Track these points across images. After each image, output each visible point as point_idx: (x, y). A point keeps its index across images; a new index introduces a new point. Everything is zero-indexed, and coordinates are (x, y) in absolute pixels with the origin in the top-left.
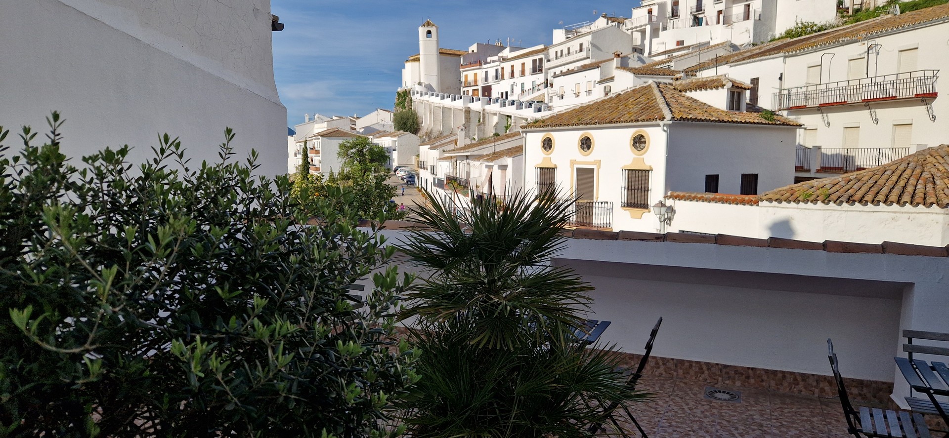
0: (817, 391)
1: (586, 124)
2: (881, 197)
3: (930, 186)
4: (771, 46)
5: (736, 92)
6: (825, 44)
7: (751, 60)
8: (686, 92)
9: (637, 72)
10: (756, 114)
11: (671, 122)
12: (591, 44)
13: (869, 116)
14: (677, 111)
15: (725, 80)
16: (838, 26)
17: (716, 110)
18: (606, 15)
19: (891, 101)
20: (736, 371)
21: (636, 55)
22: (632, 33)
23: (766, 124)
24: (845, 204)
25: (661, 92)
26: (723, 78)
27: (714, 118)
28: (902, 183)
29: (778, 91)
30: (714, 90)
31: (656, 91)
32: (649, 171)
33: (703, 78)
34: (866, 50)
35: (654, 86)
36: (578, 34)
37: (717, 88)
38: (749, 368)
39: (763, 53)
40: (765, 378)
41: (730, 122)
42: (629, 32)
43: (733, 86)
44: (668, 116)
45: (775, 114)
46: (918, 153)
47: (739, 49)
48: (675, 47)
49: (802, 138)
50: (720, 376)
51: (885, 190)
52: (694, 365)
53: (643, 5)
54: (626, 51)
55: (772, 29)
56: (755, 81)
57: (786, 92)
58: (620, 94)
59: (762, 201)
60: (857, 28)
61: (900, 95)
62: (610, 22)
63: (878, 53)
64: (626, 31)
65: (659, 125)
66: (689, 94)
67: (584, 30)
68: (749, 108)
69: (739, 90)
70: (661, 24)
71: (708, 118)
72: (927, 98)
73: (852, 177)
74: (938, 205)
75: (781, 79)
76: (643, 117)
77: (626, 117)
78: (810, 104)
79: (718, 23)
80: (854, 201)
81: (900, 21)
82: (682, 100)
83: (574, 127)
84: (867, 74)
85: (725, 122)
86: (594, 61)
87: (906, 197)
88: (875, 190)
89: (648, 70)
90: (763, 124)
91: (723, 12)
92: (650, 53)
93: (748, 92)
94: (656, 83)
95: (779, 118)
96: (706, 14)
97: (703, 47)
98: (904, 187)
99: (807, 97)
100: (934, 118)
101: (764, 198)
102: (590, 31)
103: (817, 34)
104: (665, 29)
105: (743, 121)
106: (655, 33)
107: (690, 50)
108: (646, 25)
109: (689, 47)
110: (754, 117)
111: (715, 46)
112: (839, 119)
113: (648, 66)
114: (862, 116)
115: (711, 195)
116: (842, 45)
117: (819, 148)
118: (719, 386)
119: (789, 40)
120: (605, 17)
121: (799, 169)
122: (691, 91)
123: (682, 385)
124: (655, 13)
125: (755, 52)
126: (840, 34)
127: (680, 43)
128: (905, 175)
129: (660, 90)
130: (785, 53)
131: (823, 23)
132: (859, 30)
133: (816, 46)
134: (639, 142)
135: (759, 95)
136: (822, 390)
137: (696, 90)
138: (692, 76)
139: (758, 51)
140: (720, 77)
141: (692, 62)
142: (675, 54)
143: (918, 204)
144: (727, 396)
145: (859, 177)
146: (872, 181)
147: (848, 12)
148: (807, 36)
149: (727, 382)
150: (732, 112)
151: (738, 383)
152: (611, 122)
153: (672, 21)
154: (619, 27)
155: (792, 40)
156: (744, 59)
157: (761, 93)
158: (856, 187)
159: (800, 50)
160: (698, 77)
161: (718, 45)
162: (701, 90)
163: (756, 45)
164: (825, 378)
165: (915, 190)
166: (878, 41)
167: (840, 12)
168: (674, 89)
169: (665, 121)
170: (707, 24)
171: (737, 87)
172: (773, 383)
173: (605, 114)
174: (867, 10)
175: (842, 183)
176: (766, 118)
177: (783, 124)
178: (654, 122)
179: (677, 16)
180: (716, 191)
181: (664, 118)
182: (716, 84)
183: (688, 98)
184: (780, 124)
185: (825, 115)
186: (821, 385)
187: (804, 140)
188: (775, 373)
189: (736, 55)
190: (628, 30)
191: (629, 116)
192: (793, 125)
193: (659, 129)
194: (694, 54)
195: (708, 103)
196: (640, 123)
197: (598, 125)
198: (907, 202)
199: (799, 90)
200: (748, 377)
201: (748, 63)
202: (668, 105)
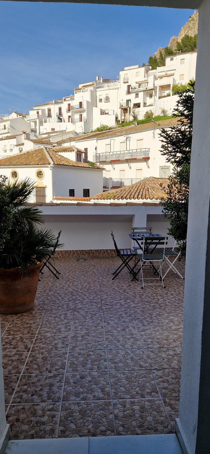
0: (111, 254)
1: (14, 165)
2: (132, 196)
3: (147, 192)
4: (91, 135)
5: (79, 154)
6: (111, 136)
7: (84, 140)
8: (58, 152)
9: (35, 142)
10: (87, 163)
11: (53, 166)
12: (10, 126)
13: (128, 166)
14: (55, 161)
15: (74, 148)
16: (116, 128)
17: (71, 161)
18: (16, 112)
19: (134, 160)
20: (86, 252)
21: (33, 133)
22: (30, 122)
23: (91, 168)
24: (120, 199)
25: (48, 152)
26: (73, 147)
27: (71, 165)
28: (138, 191)
29: (95, 154)
30: (70, 152)
31: (45, 151)
32: (45, 187)
33: (65, 147)
34: (126, 139)
35: (44, 149)
36: (3, 120)
37: (71, 151)
38: (90, 250)
39: (88, 138)
40: (95, 253)
41: (77, 167)
42: (29, 122)
43: (77, 151)
44: (52, 163)
45: (94, 164)
46: (144, 180)
47: (79, 135)
48: (50, 131)
49: (105, 175)
50: (80, 254)
51: (133, 194)
52: (72, 252)
53: (35, 109)
54: (28, 131)
55: (91, 127)
56: (86, 149)
57: (98, 155)
58: (29, 152)
59: (92, 199)
60: (122, 129)
61: (138, 157)
62: (18, 115)
63: (130, 141)
64: (27, 121)
65: (48, 167)
66: (59, 153)
67: (5, 118)
68: (85, 161)
69: (80, 153)
70: (43, 119)
71: (68, 164)
72: (146, 159)
73: (123, 189)
74: (150, 199)
75: (96, 149)
76: (41, 163)
77: (33, 163)
78: (108, 160)
79: (69, 122)
80: (123, 198)
81: (137, 128)
82: (57, 156)
83: (8, 166)
84: (127, 149)
85: (75, 166)
86: (12, 134)
87: (140, 196)
88: (130, 194)
89: (40, 141)
90: (90, 168)
91: (71, 117)
92: (39, 133)
93: (84, 154)
94: (45, 147)
95: (96, 165)
96: (64, 117)
97: (63, 132)
98: (139, 192)
99: (106, 158)
100: (149, 167)
101: (92, 198)
102: (8, 119)
103: (108, 131)
104: (45, 122)
105: (82, 166)
106: (41, 124)
107: (58, 133)
108: (36, 119)
109: (57, 132)
110: (86, 165)
111: (69, 132)
112: (118, 167)
113: (40, 139)
114: (125, 166)
115: (72, 198)
116: (118, 136)
117: (111, 179)
118: (80, 257)
119: (98, 132)
120: (16, 113)
121: (104, 187)
122: (60, 152)
123: (68, 259)
124: (40, 113)
125: (85, 136)
126: (117, 132)
127: (53, 129)
128: (139, 188)
129: (47, 151)
130: (97, 138)
131: (111, 126)
132: (123, 131)
133: (108, 136)
134: (40, 174)
135: (88, 156)
136: (112, 254)
137: (62, 152)
138: (60, 145)
139: (86, 136)
140: (72, 147)
141: (59, 139)
142: (51, 135)
143: (144, 198)
144: (83, 260)
145: (125, 189)
146: (129, 191)
147: (120, 122)
148: (105, 131)
149: (83, 256)
150: (78, 162)
151: (86, 256)
152: (26, 165)
153: (48, 118)
154: (23, 118)
155: (99, 132)
156: (81, 139)
157: (88, 155)
158: (124, 193)
159: (102, 137)
160: (62, 146)
161: (70, 132)
162: (65, 152)
163: (86, 133)
164: (113, 250)
165: (142, 193)
166: (130, 136)
167: (117, 122)
168: (53, 151)
169: (51, 165)
170: (64, 121)
171: (79, 151)
172: (97, 254)
173: (23, 161)
174: (127, 122)
175: (119, 192)
176: (91, 165)
177: (98, 168)
178: (46, 165)
179: (51, 116)
180: (74, 196)
181: (50, 164)
182: (70, 149)
183: (59, 155)
184: (96, 168)
185: (113, 165)
186: (112, 252)
187: (106, 175)
188: (98, 250)
189: (78, 137)
190: (28, 120)
191: (34, 162)
192: (101, 169)
193: (48, 169)
194: (60, 135)
195: (68, 158)
196: (40, 166)
197: (20, 166)
198: (140, 198)
199: (103, 154)
200: (89, 253)
201: (83, 141)
202: (51, 158)
